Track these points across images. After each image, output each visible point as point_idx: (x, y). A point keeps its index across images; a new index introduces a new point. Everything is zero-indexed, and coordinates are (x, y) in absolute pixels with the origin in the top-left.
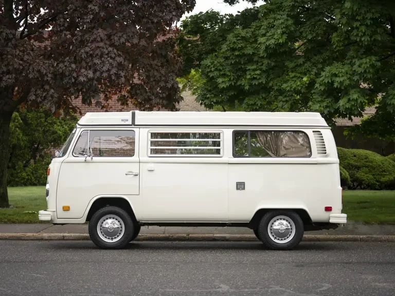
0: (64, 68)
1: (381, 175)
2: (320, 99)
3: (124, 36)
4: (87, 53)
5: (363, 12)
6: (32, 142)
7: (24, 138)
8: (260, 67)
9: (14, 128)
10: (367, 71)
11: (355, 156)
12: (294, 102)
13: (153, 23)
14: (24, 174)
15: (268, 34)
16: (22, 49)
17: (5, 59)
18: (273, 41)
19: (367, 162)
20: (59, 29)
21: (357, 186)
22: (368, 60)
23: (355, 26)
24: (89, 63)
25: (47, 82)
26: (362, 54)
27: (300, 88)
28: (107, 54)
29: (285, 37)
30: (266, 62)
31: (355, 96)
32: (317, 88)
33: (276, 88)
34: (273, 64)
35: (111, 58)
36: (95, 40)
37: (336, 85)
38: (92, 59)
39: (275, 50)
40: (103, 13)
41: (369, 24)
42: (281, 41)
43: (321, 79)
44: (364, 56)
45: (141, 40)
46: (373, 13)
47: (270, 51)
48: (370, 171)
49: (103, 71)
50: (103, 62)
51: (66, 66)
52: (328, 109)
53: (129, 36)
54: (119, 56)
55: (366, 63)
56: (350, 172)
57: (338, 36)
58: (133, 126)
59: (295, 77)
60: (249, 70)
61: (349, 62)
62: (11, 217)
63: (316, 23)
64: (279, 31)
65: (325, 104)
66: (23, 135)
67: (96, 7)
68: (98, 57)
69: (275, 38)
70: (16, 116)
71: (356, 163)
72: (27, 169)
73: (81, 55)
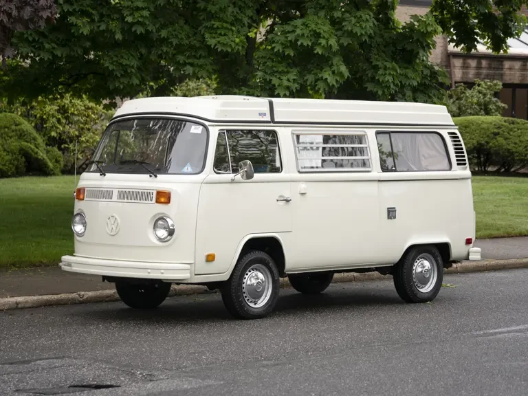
58: (272, 124)
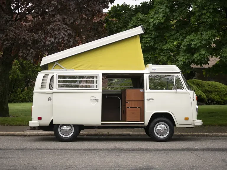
0: (38, 37)
1: (224, 96)
2: (183, 54)
3: (72, 19)
4: (51, 28)
5: (208, 4)
6: (26, 77)
7: (21, 75)
8: (150, 36)
9: (15, 69)
10: (210, 38)
11: (209, 85)
12: (169, 56)
13: (89, 11)
14: (22, 95)
15: (155, 17)
16: (15, 26)
17: (5, 32)
18: (157, 21)
19: (216, 89)
20: (35, 15)
21: (211, 102)
22: (211, 32)
23: (203, 12)
24: (52, 34)
25: (29, 45)
26: (208, 29)
27: (172, 48)
28: (63, 29)
29: (164, 19)
30: (153, 33)
31: (203, 53)
32: (182, 48)
33: (159, 48)
34: (157, 34)
35: (65, 31)
36: (55, 21)
37: (192, 46)
38: (54, 31)
39: (158, 26)
40: (60, 6)
41: (211, 11)
42: (162, 21)
43: (184, 43)
44: (209, 30)
45: (82, 21)
46: (214, 5)
47: (155, 27)
48: (218, 94)
49: (60, 38)
50: (60, 33)
51: (39, 36)
52: (188, 60)
53: (75, 19)
54: (69, 30)
55: (210, 34)
56: (206, 94)
57: (193, 18)
59: (170, 41)
60: (144, 37)
61: (200, 33)
62: (10, 122)
63: (182, 11)
64: (161, 15)
65: (186, 57)
66: (21, 73)
67: (56, 3)
68: (57, 30)
69: (158, 20)
70: (17, 62)
71: (210, 89)
72: (23, 93)
73: (48, 30)
